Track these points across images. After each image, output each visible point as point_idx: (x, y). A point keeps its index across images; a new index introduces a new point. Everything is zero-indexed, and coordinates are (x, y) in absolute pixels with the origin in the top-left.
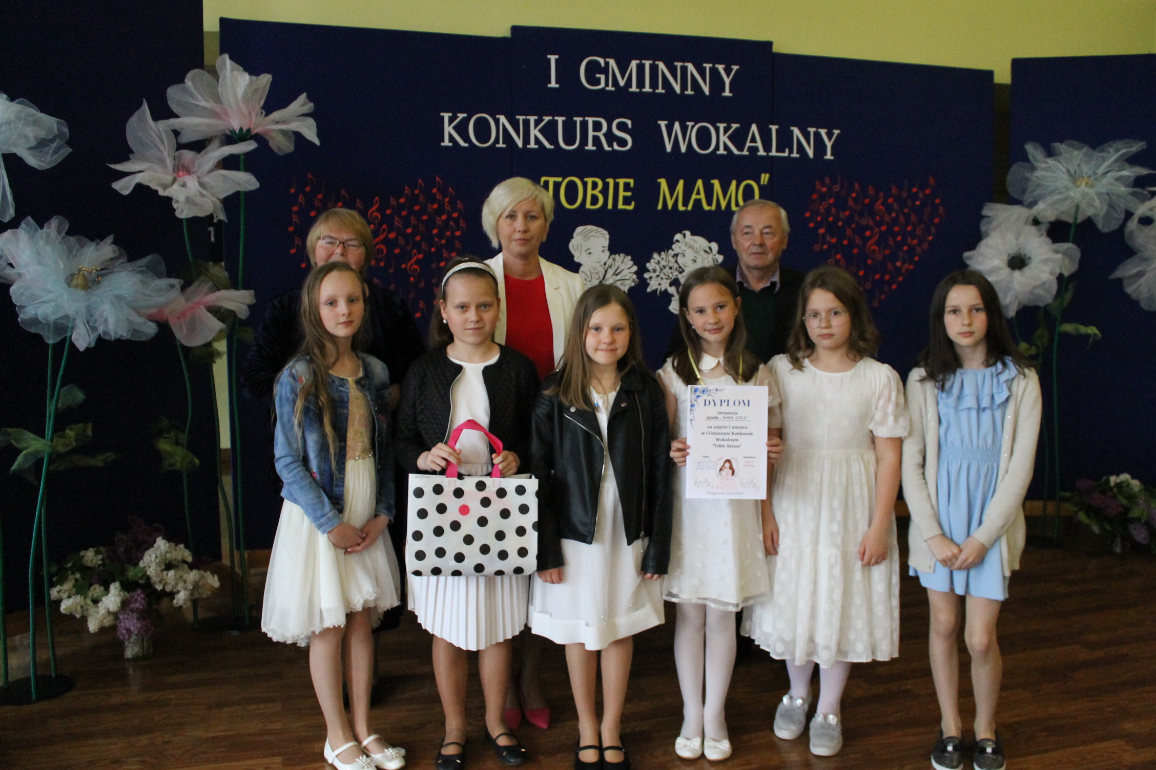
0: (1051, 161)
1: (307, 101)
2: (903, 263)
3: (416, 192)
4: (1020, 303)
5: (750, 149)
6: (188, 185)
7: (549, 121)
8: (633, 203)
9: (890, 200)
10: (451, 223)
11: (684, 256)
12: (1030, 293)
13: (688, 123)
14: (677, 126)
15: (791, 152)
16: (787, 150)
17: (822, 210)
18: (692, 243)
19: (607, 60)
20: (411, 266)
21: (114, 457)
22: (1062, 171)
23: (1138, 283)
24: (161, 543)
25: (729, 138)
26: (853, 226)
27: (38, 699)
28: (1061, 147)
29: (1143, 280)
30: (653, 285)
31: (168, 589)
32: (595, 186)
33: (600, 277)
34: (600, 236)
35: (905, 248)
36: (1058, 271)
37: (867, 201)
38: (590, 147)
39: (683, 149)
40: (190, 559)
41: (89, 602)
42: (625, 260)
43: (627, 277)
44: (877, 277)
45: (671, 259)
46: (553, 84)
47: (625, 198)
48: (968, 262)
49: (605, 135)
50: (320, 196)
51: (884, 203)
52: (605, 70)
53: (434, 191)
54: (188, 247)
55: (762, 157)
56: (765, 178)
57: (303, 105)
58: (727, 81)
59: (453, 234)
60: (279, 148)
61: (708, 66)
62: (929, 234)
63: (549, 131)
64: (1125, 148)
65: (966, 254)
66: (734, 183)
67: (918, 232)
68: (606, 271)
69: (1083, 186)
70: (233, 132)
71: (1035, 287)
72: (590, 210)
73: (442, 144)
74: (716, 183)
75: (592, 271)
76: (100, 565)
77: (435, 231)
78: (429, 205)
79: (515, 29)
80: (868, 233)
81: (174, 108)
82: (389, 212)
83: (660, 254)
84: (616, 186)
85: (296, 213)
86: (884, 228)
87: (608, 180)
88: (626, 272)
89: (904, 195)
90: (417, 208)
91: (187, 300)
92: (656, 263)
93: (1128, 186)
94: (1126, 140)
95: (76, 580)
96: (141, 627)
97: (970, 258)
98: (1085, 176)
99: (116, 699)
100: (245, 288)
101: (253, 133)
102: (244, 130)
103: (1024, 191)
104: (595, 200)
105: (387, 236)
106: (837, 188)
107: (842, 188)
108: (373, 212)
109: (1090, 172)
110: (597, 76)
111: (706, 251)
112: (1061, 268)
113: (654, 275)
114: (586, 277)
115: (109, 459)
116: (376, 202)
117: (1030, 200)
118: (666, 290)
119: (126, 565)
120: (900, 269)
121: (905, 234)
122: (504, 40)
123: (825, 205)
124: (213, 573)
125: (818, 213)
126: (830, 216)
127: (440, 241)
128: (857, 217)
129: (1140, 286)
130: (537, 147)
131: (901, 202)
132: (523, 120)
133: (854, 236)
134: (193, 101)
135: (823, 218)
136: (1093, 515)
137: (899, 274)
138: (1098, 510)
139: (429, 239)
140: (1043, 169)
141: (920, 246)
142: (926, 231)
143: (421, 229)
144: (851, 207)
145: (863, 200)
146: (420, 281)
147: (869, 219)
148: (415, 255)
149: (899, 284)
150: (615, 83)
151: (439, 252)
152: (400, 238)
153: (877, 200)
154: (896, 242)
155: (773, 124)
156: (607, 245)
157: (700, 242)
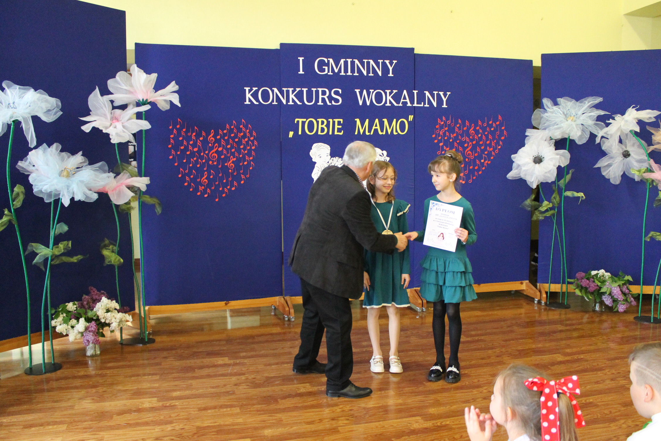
0: (555, 108)
1: (175, 84)
2: (485, 161)
3: (232, 127)
4: (539, 181)
5: (403, 103)
6: (117, 127)
7: (299, 90)
8: (342, 131)
9: (478, 128)
10: (250, 142)
12: (543, 175)
13: (370, 90)
14: (365, 92)
15: (425, 104)
16: (422, 103)
17: (441, 133)
19: (329, 59)
20: (230, 164)
21: (82, 258)
22: (561, 114)
23: (608, 170)
24: (104, 299)
25: (392, 97)
26: (458, 142)
27: (45, 373)
28: (560, 100)
29: (611, 168)
31: (107, 322)
32: (323, 123)
34: (326, 148)
35: (486, 153)
36: (557, 165)
37: (465, 129)
38: (320, 103)
39: (368, 103)
40: (118, 308)
41: (69, 327)
42: (339, 160)
44: (471, 167)
46: (301, 72)
47: (338, 129)
48: (514, 160)
49: (328, 97)
50: (184, 130)
51: (474, 130)
52: (328, 65)
53: (241, 126)
54: (118, 157)
55: (409, 107)
56: (411, 118)
57: (173, 87)
58: (391, 69)
59: (251, 147)
60: (163, 107)
61: (380, 61)
62: (499, 146)
63: (299, 96)
64: (593, 100)
65: (513, 156)
66: (395, 120)
67: (493, 144)
69: (570, 121)
70: (139, 101)
71: (546, 173)
72: (320, 135)
73: (245, 103)
74: (385, 121)
75: (322, 166)
76: (75, 311)
77: (242, 147)
78: (239, 134)
79: (282, 45)
80: (466, 145)
81: (111, 89)
82: (218, 137)
84: (334, 122)
85: (172, 138)
86: (474, 142)
87: (329, 120)
89: (485, 125)
90: (232, 135)
91: (117, 182)
93: (593, 121)
95: (64, 317)
96: (94, 339)
97: (515, 158)
98: (572, 115)
99: (82, 373)
100: (145, 176)
101: (149, 101)
102: (145, 100)
103: (539, 124)
104: (323, 130)
105: (218, 149)
106: (449, 122)
107: (452, 122)
108: (211, 137)
109: (575, 113)
110: (324, 67)
111: (380, 155)
112: (559, 162)
114: (318, 168)
115: (80, 259)
116: (212, 132)
117: (543, 128)
119: (88, 310)
120: (484, 163)
121: (486, 145)
122: (276, 50)
123: (443, 131)
124: (129, 315)
125: (439, 135)
126: (446, 137)
127: (244, 151)
128: (460, 137)
129: (610, 171)
130: (293, 104)
131: (484, 129)
132: (286, 90)
133: (458, 146)
134: (120, 86)
135: (442, 138)
136: (583, 291)
137: (483, 166)
138: (586, 289)
139: (239, 151)
140: (551, 112)
141: (494, 151)
142: (497, 143)
143: (234, 145)
144: (457, 132)
145: (463, 128)
146: (234, 172)
147: (467, 138)
148: (232, 159)
149: (483, 171)
150: (333, 71)
151: (244, 158)
152: (224, 150)
153: (470, 128)
154: (481, 150)
155: (415, 90)
156: (329, 153)
157: (377, 151)
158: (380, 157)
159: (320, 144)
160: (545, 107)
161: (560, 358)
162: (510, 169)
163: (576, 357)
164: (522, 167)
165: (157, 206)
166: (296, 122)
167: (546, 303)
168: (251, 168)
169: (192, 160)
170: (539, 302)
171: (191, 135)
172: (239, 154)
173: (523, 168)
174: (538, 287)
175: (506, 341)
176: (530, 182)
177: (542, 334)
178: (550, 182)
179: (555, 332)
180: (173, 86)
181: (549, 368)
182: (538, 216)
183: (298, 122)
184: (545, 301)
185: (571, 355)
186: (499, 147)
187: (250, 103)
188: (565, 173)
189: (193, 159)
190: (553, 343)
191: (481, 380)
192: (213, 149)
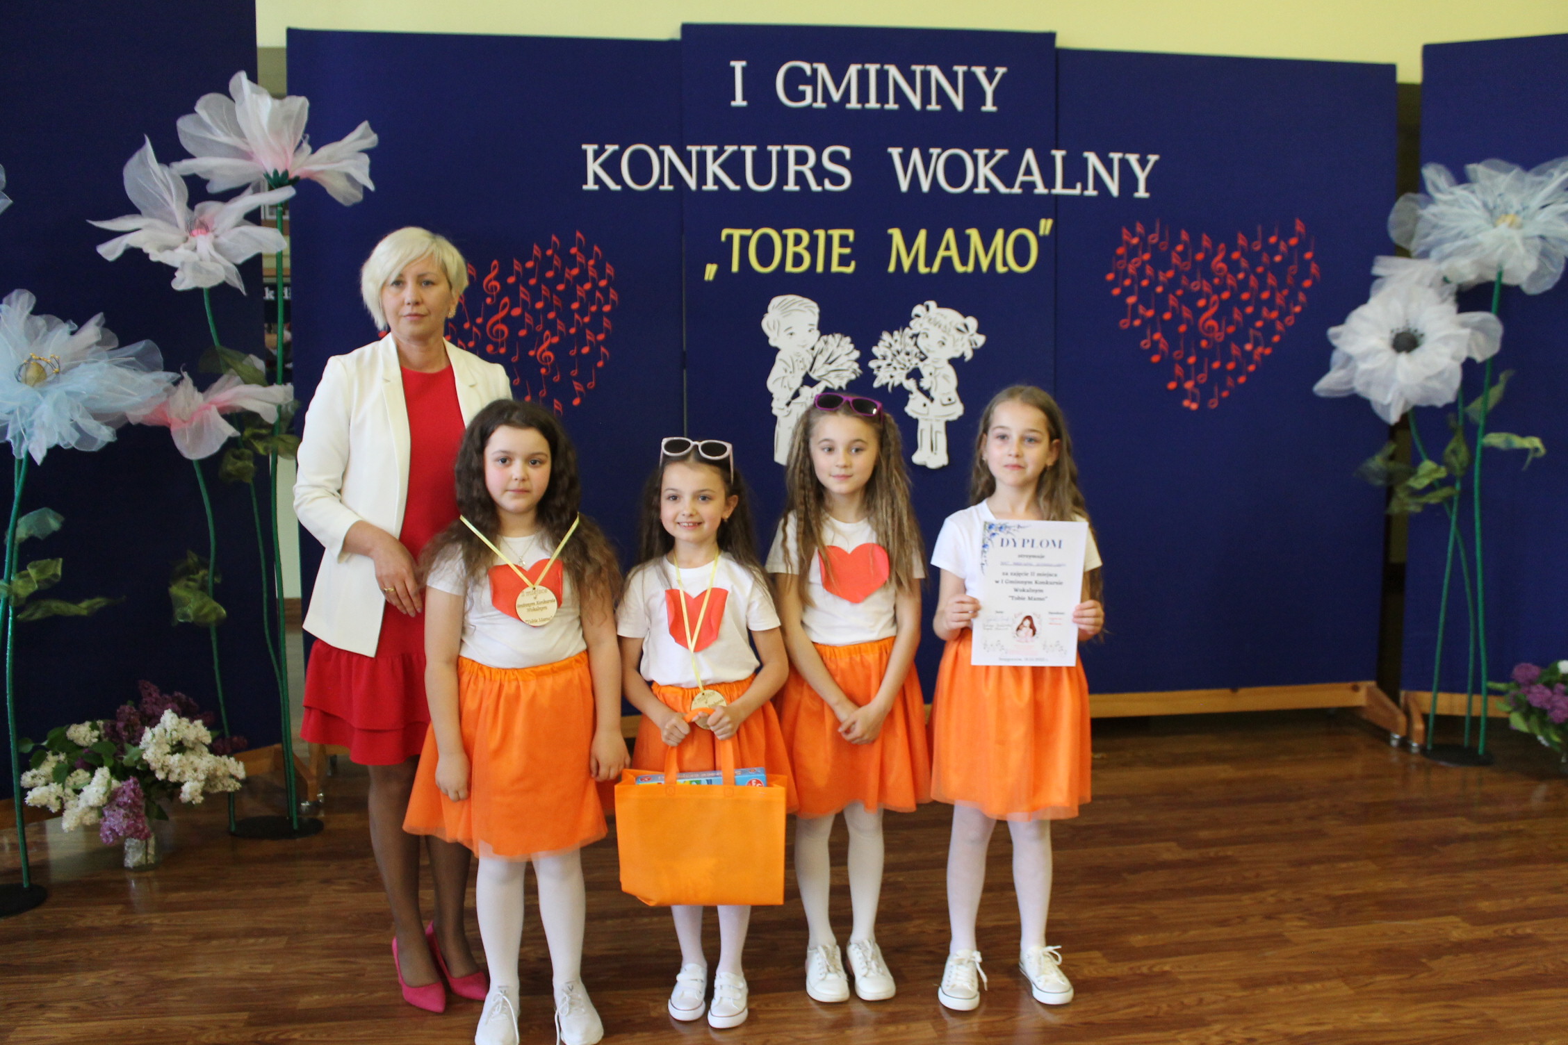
0: (1460, 191)
1: (370, 131)
2: (1256, 345)
3: (549, 252)
4: (1407, 402)
5: (1024, 185)
6: (200, 247)
7: (734, 154)
8: (853, 264)
9: (1236, 255)
10: (598, 294)
11: (927, 336)
12: (1421, 385)
13: (932, 150)
14: (916, 155)
15: (1085, 187)
16: (1079, 186)
17: (1131, 269)
18: (939, 318)
19: (815, 65)
20: (543, 353)
21: (104, 604)
22: (1476, 207)
24: (169, 717)
25: (993, 169)
26: (1179, 292)
28: (1478, 170)
30: (883, 378)
31: (172, 778)
32: (798, 240)
33: (805, 366)
34: (806, 310)
35: (1259, 324)
36: (1464, 355)
37: (1200, 257)
38: (791, 186)
39: (925, 186)
40: (208, 740)
41: (69, 791)
42: (842, 343)
43: (844, 367)
44: (1216, 365)
45: (908, 341)
46: (739, 101)
47: (841, 256)
48: (1335, 342)
51: (1226, 260)
52: (812, 80)
53: (573, 251)
54: (213, 330)
55: (1041, 196)
56: (1046, 226)
58: (989, 89)
59: (600, 307)
60: (343, 197)
61: (960, 70)
62: (1295, 305)
63: (734, 166)
65: (1332, 331)
66: (1000, 232)
67: (1279, 300)
68: (815, 359)
69: (1505, 226)
70: (264, 174)
71: (1429, 378)
72: (791, 274)
73: (585, 187)
74: (974, 234)
76: (95, 745)
77: (575, 306)
78: (567, 270)
79: (686, 28)
80: (1201, 303)
81: (187, 144)
82: (511, 280)
83: (892, 334)
84: (829, 240)
86: (1225, 295)
87: (816, 232)
88: (843, 359)
89: (1257, 247)
90: (550, 274)
91: (204, 399)
92: (887, 347)
95: (59, 762)
96: (129, 827)
97: (1337, 336)
98: (1512, 212)
100: (284, 382)
101: (292, 175)
102: (280, 173)
103: (1411, 236)
104: (798, 260)
105: (509, 313)
106: (1153, 239)
107: (1162, 238)
108: (490, 281)
109: (1519, 206)
110: (801, 88)
111: (959, 330)
112: (1469, 348)
113: (883, 364)
114: (785, 366)
115: (97, 607)
116: (495, 267)
117: (1422, 248)
118: (901, 385)
119: (127, 746)
120: (1251, 353)
121: (1259, 303)
122: (670, 44)
123: (1136, 263)
124: (237, 760)
125: (1125, 275)
126: (1144, 278)
127: (582, 318)
128: (1184, 281)
130: (716, 188)
131: (1253, 258)
132: (697, 151)
133: (1180, 306)
134: (209, 136)
135: (1132, 285)
136: (1534, 719)
137: (1250, 362)
138: (1543, 712)
139: (566, 315)
140: (1445, 203)
141: (1282, 321)
143: (555, 302)
144: (1176, 267)
145: (1193, 255)
146: (554, 374)
147: (1205, 282)
148: (547, 338)
149: (1249, 375)
150: (827, 96)
151: (580, 336)
152: (526, 315)
153: (1215, 254)
154: (1245, 316)
155: (1057, 148)
156: (816, 323)
157: (951, 317)
158: (958, 335)
159: (791, 298)
160: (1430, 188)
161: (1458, 930)
162: (1325, 368)
163: (1508, 929)
164: (1359, 363)
166: (723, 238)
167: (1423, 749)
168: (600, 364)
170: (1405, 744)
172: (569, 323)
173: (1363, 366)
174: (1402, 701)
175: (1300, 863)
176: (1383, 406)
177: (1409, 846)
178: (1439, 403)
179: (1445, 841)
180: (362, 137)
181: (1424, 965)
182: (1404, 505)
183: (730, 237)
184: (1421, 740)
185: (1491, 923)
186: (1297, 309)
187: (596, 187)
188: (1487, 381)
190: (1440, 879)
191: (1208, 996)
192: (497, 312)
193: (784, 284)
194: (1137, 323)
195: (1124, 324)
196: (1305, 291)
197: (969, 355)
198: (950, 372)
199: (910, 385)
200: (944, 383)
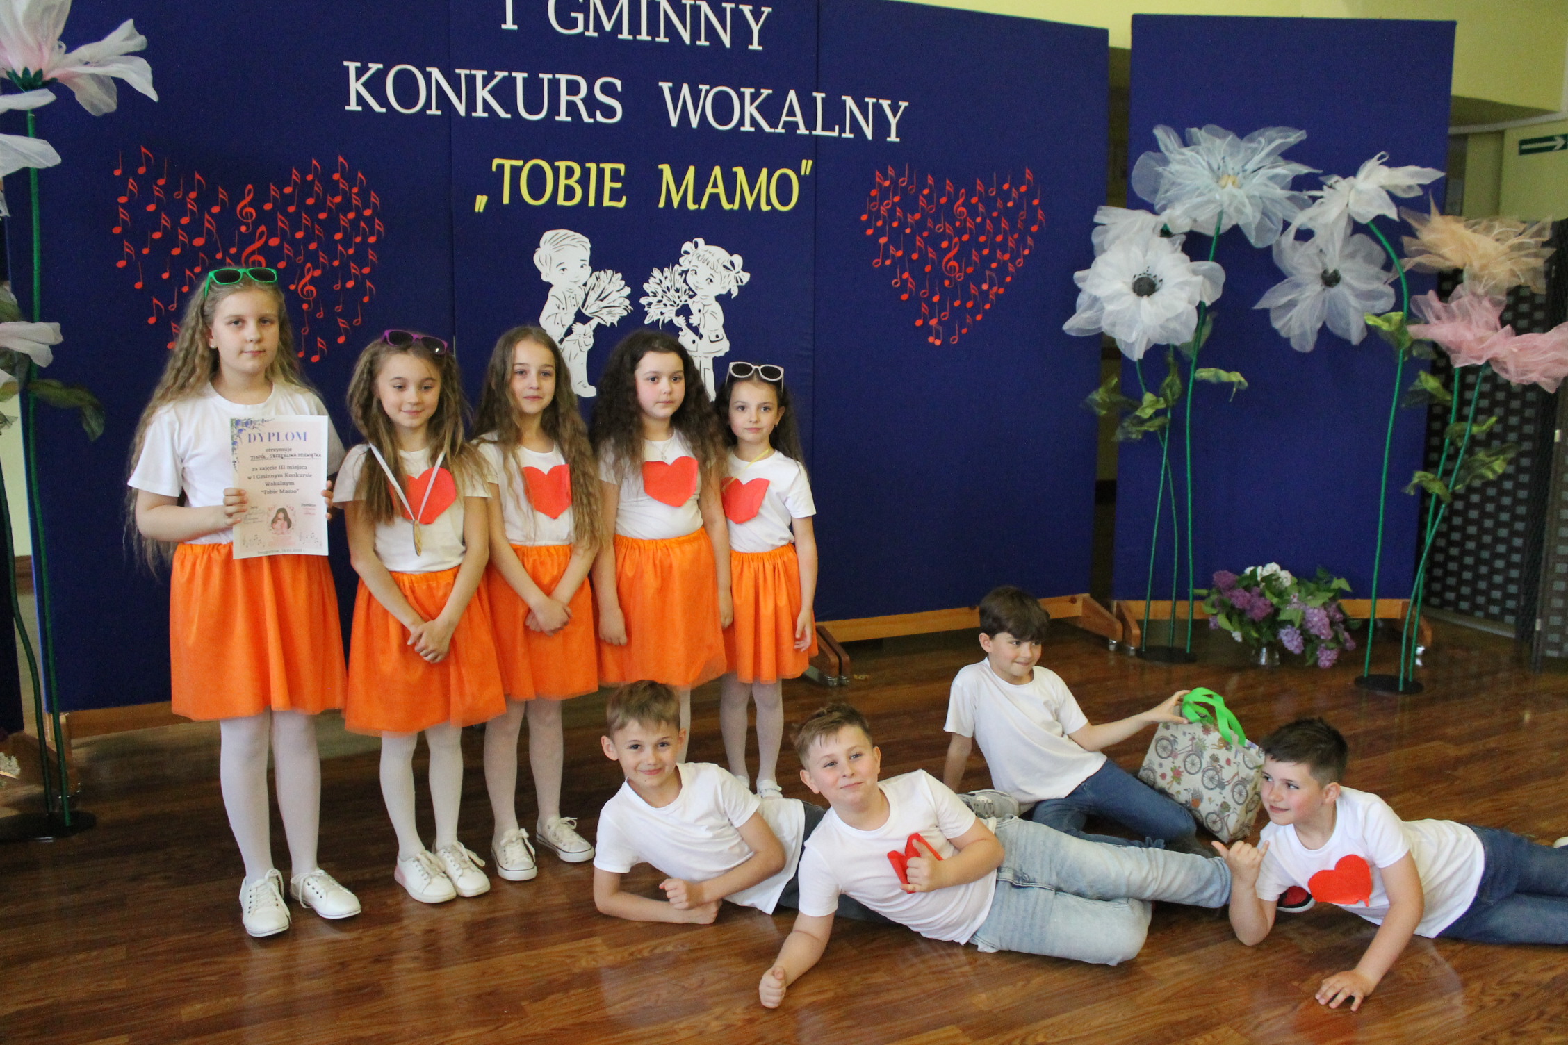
0: (1186, 151)
1: (135, 32)
2: (991, 287)
3: (310, 178)
4: (1149, 341)
5: (786, 124)
7: (504, 78)
8: (624, 198)
9: (974, 200)
10: (362, 224)
11: (696, 274)
12: (1162, 327)
13: (701, 86)
14: (685, 90)
15: (842, 130)
16: (837, 128)
17: (883, 211)
18: (707, 255)
20: (302, 286)
22: (1203, 167)
23: (1289, 316)
25: (758, 109)
26: (925, 234)
28: (1199, 133)
29: (1294, 312)
30: (653, 315)
32: (570, 172)
33: (577, 303)
34: (578, 244)
35: (994, 265)
36: (1198, 299)
37: (943, 200)
38: (563, 117)
39: (694, 122)
42: (613, 280)
43: (616, 304)
44: (957, 303)
46: (509, 25)
47: (612, 190)
48: (1080, 285)
49: (583, 100)
50: (161, 182)
51: (966, 204)
52: (584, 7)
53: (336, 176)
55: (803, 136)
56: (807, 166)
57: (128, 38)
58: (756, 29)
59: (365, 238)
60: (93, 105)
61: (728, 7)
62: (1024, 249)
63: (504, 93)
64: (1281, 138)
65: (1078, 274)
66: (764, 171)
67: (1011, 243)
68: (587, 295)
69: (1230, 185)
70: (14, 75)
71: (1168, 320)
72: (562, 207)
73: (347, 108)
74: (740, 171)
75: (567, 295)
77: (338, 236)
78: (329, 198)
80: (945, 244)
82: (268, 206)
83: (662, 271)
84: (601, 173)
85: (123, 206)
86: (965, 238)
87: (588, 165)
88: (615, 296)
89: (993, 193)
90: (310, 202)
92: (657, 283)
93: (1283, 188)
94: (1280, 128)
97: (1084, 280)
98: (1231, 172)
100: (45, 318)
101: (47, 78)
102: (32, 73)
103: (1155, 191)
104: (570, 193)
105: (266, 242)
106: (903, 182)
107: (910, 182)
108: (245, 206)
109: (1238, 168)
110: (573, 14)
111: (725, 267)
112: (1201, 296)
113: (654, 300)
114: (558, 302)
116: (249, 192)
118: (671, 321)
120: (987, 292)
121: (994, 249)
123: (887, 205)
124: (7, 754)
125: (878, 216)
126: (895, 220)
127: (346, 250)
128: (930, 222)
129: (1290, 319)
130: (486, 115)
131: (988, 202)
132: (466, 76)
133: (926, 247)
135: (884, 223)
137: (986, 301)
138: (1242, 613)
139: (329, 247)
141: (1013, 263)
142: (1021, 242)
143: (317, 232)
144: (923, 209)
145: (938, 199)
146: (317, 309)
147: (947, 225)
148: (309, 270)
149: (985, 313)
150: (599, 25)
151: (345, 267)
152: (285, 245)
153: (957, 199)
154: (982, 258)
155: (817, 91)
156: (587, 258)
157: (718, 254)
158: (725, 272)
159: (562, 232)
160: (1162, 148)
162: (1071, 310)
164: (1105, 305)
165: (89, 412)
166: (494, 169)
167: (1138, 651)
168: (366, 299)
169: (188, 272)
170: (1121, 648)
171: (184, 198)
172: (332, 255)
173: (1109, 308)
174: (1115, 609)
176: (1127, 344)
178: (1176, 343)
180: (127, 36)
182: (1128, 432)
183: (501, 167)
184: (1138, 644)
186: (1026, 252)
187: (360, 108)
189: (192, 271)
192: (253, 242)
193: (556, 217)
194: (888, 262)
195: (877, 263)
196: (1033, 235)
197: (735, 293)
198: (717, 308)
199: (680, 321)
200: (712, 319)
